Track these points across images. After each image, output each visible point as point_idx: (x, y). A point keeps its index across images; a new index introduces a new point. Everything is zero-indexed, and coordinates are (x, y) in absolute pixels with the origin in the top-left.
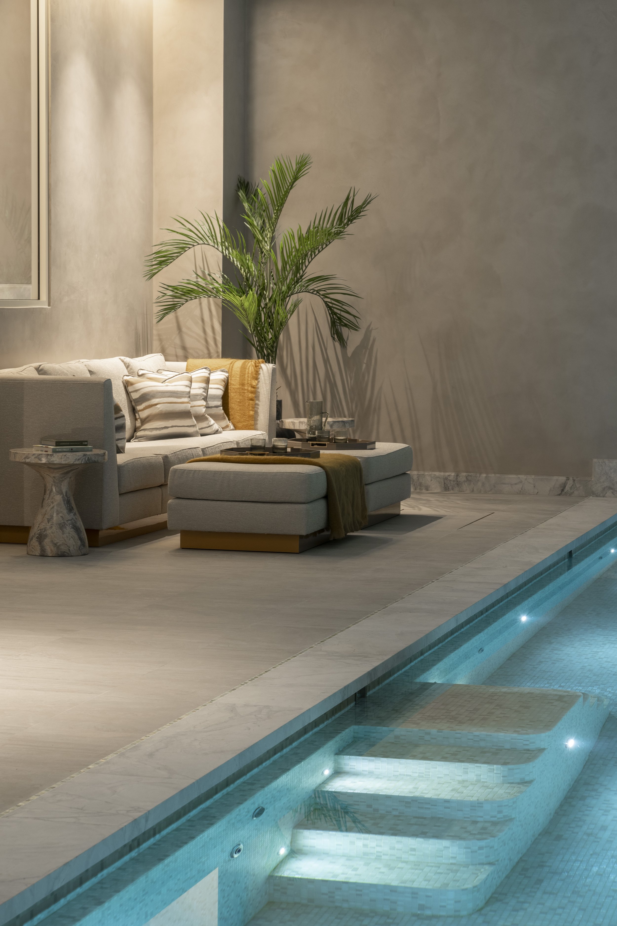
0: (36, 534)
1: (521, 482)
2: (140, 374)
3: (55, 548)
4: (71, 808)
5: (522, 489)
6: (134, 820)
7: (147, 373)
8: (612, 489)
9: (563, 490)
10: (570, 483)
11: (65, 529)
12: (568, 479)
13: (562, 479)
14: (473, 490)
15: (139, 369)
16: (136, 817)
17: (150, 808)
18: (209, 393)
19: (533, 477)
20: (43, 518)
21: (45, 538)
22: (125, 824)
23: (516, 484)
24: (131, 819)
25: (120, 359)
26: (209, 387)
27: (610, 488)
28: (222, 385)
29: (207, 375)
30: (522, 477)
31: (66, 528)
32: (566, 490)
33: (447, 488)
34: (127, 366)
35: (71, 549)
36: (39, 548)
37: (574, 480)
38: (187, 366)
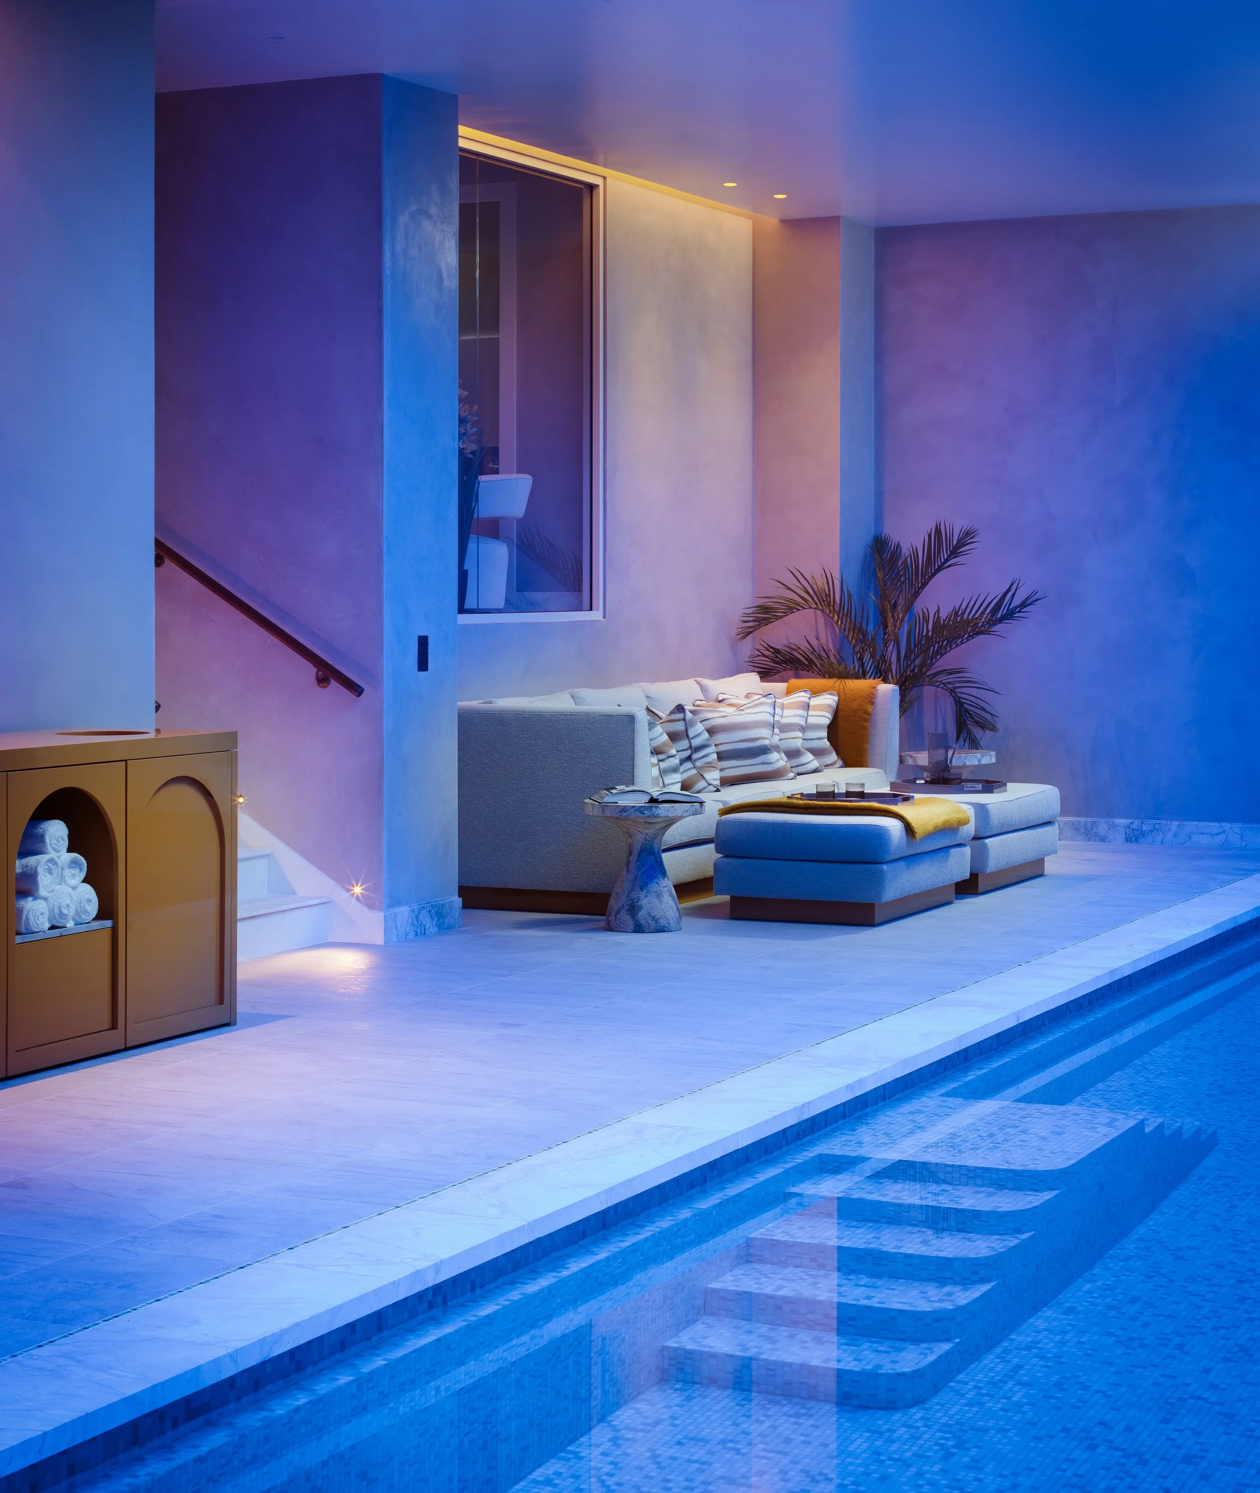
0: (625, 905)
1: (1224, 831)
2: (720, 699)
3: (654, 922)
4: (350, 1253)
5: (1225, 841)
6: (414, 1271)
7: (729, 699)
11: (662, 899)
14: (1163, 842)
15: (720, 692)
16: (420, 1268)
17: (443, 1257)
18: (808, 721)
19: (1240, 825)
20: (633, 884)
21: (639, 911)
22: (401, 1276)
23: (1218, 834)
24: (410, 1270)
25: (696, 681)
26: (809, 714)
28: (828, 712)
29: (807, 700)
30: (1227, 825)
31: (663, 896)
33: (1129, 839)
34: (703, 689)
35: (671, 922)
36: (632, 922)
38: (788, 688)
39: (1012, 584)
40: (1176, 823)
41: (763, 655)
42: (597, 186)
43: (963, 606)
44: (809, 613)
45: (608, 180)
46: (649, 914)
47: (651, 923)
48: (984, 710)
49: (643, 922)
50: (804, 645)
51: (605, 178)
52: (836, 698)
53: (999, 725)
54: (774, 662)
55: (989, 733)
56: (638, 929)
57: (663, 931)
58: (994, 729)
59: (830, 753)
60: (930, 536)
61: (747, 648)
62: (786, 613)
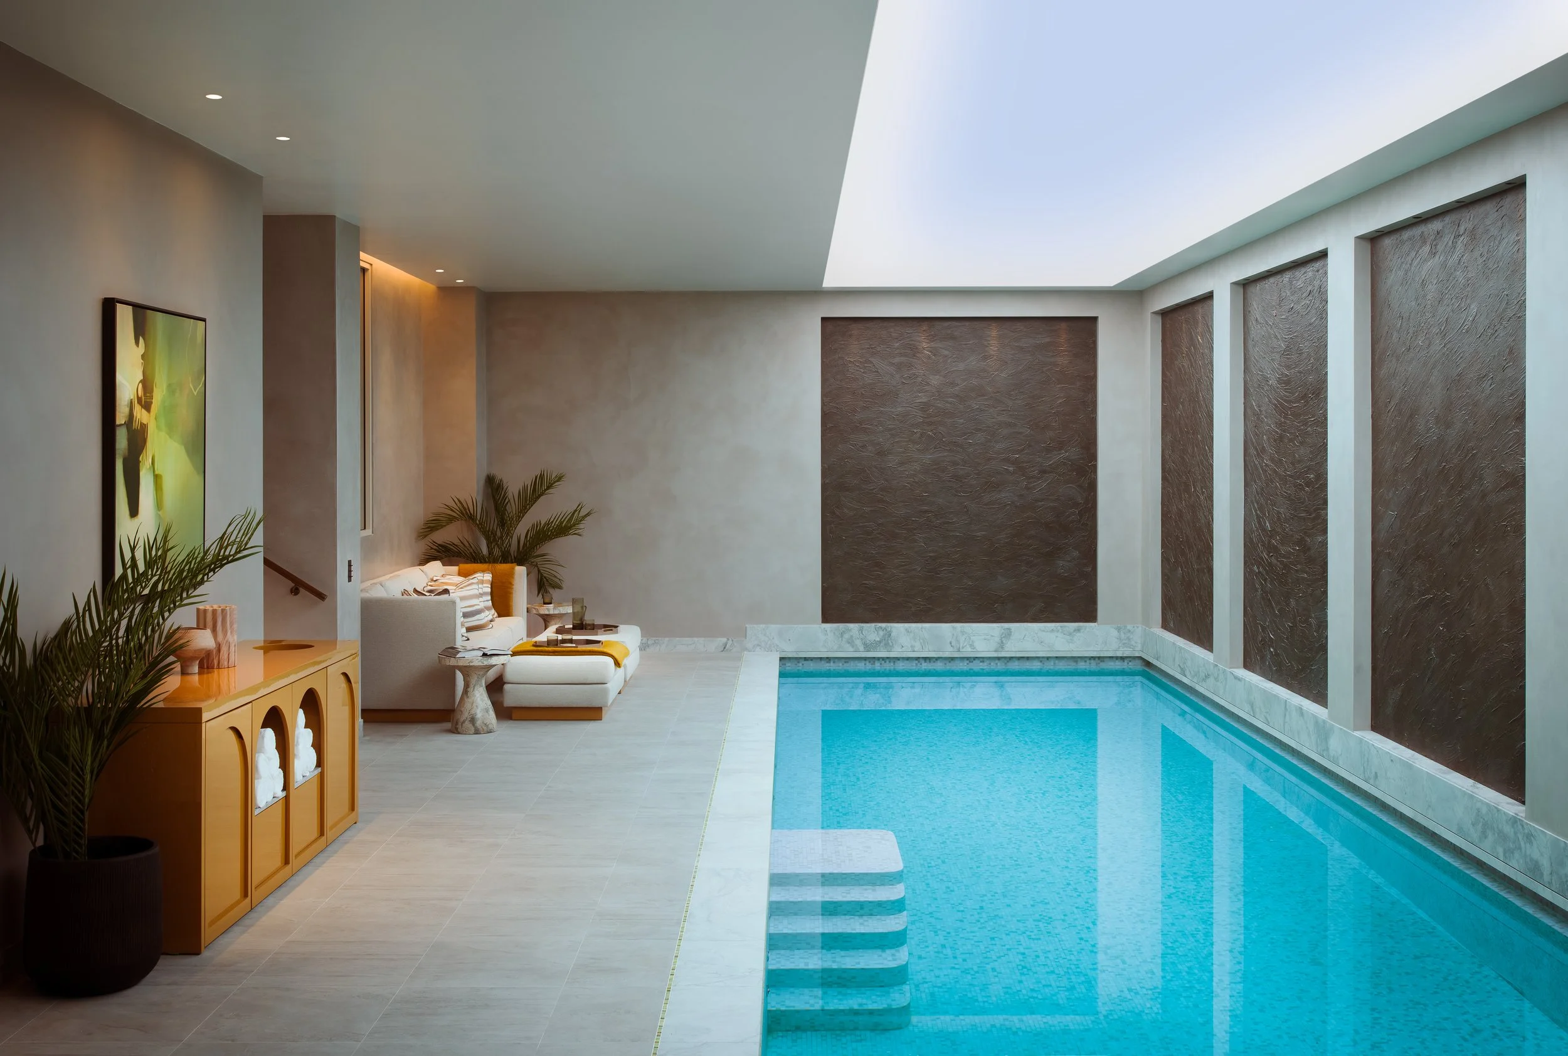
0: (468, 718)
8: (760, 646)
9: (725, 648)
10: (730, 642)
11: (489, 713)
12: (728, 639)
13: (725, 640)
19: (703, 639)
21: (477, 721)
23: (691, 645)
25: (418, 568)
26: (483, 586)
27: (758, 645)
28: (488, 585)
32: (727, 648)
34: (425, 573)
36: (473, 728)
37: (732, 641)
38: (459, 570)
39: (579, 505)
40: (667, 639)
41: (432, 548)
42: (368, 269)
43: (553, 517)
44: (458, 523)
45: (373, 266)
46: (483, 722)
47: (485, 728)
48: (555, 577)
49: (479, 727)
50: (456, 542)
51: (371, 265)
52: (491, 575)
53: (563, 586)
54: (438, 552)
55: (557, 590)
56: (477, 732)
57: (491, 732)
58: (560, 587)
59: (492, 609)
60: (536, 477)
61: (422, 547)
62: (448, 524)
